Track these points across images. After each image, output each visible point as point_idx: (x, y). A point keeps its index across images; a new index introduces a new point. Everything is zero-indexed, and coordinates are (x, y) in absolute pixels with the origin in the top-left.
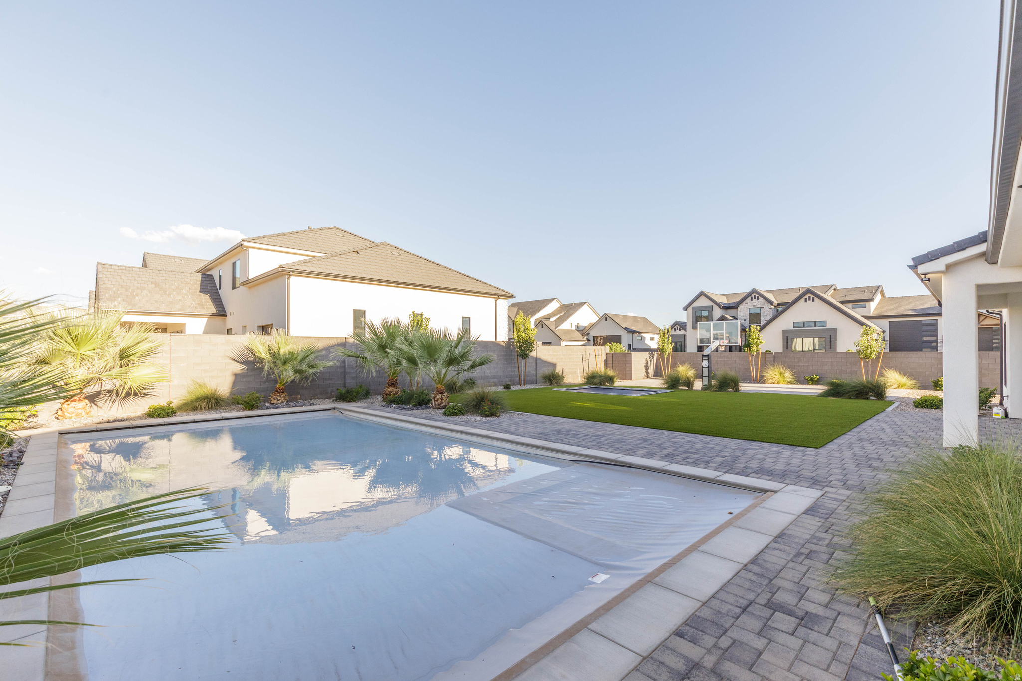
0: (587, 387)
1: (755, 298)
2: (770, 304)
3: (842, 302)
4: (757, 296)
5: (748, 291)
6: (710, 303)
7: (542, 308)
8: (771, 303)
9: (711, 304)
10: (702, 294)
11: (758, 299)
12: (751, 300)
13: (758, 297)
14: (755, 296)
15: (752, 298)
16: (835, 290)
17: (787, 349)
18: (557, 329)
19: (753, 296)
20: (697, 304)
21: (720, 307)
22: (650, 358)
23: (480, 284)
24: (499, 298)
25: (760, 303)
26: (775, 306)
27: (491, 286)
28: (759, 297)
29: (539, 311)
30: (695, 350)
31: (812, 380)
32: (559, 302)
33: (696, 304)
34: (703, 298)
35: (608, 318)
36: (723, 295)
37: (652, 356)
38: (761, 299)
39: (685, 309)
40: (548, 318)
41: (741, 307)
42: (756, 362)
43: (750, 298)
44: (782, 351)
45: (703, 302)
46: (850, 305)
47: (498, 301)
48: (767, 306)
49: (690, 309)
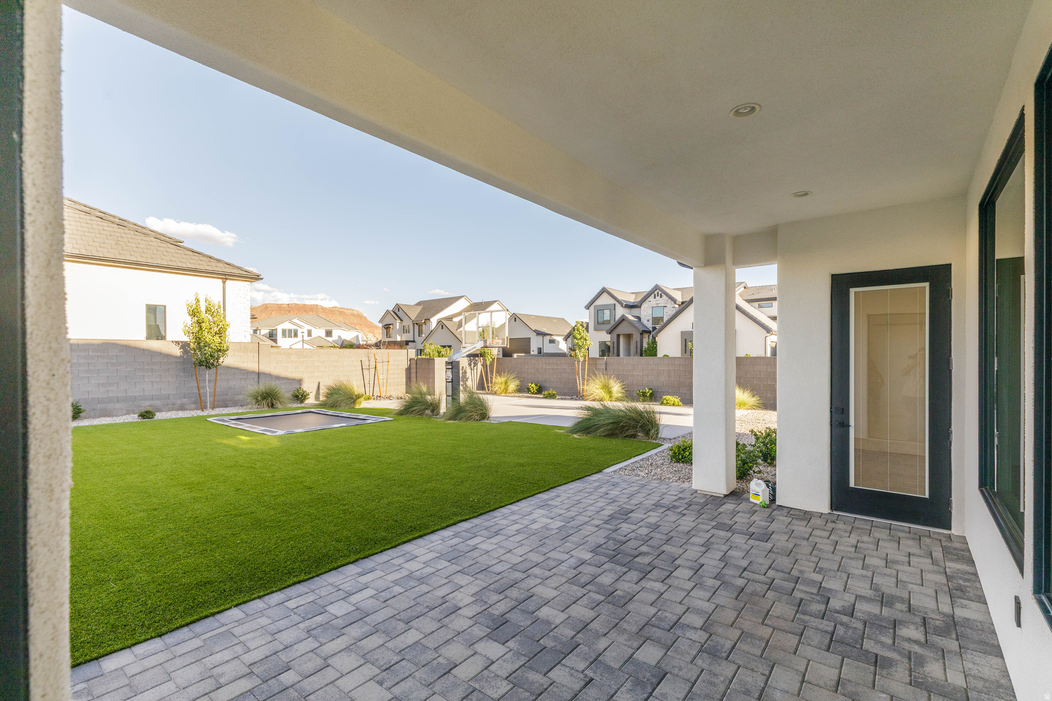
1: (658, 296)
2: (673, 303)
3: (750, 301)
4: (660, 293)
6: (612, 301)
8: (675, 301)
9: (613, 302)
10: (604, 291)
11: (661, 297)
12: (655, 298)
13: (661, 294)
14: (658, 293)
15: (655, 295)
16: (745, 288)
17: (686, 353)
18: (459, 331)
19: (656, 293)
20: (599, 302)
21: (622, 306)
24: (227, 279)
25: (663, 301)
26: (679, 305)
28: (663, 294)
31: (644, 394)
32: (468, 299)
33: (598, 303)
34: (605, 294)
35: (517, 319)
36: (633, 293)
38: (664, 297)
39: (588, 307)
41: (644, 306)
43: (653, 295)
44: (680, 356)
45: (605, 300)
46: (756, 304)
47: (228, 282)
48: (670, 304)
49: (592, 308)
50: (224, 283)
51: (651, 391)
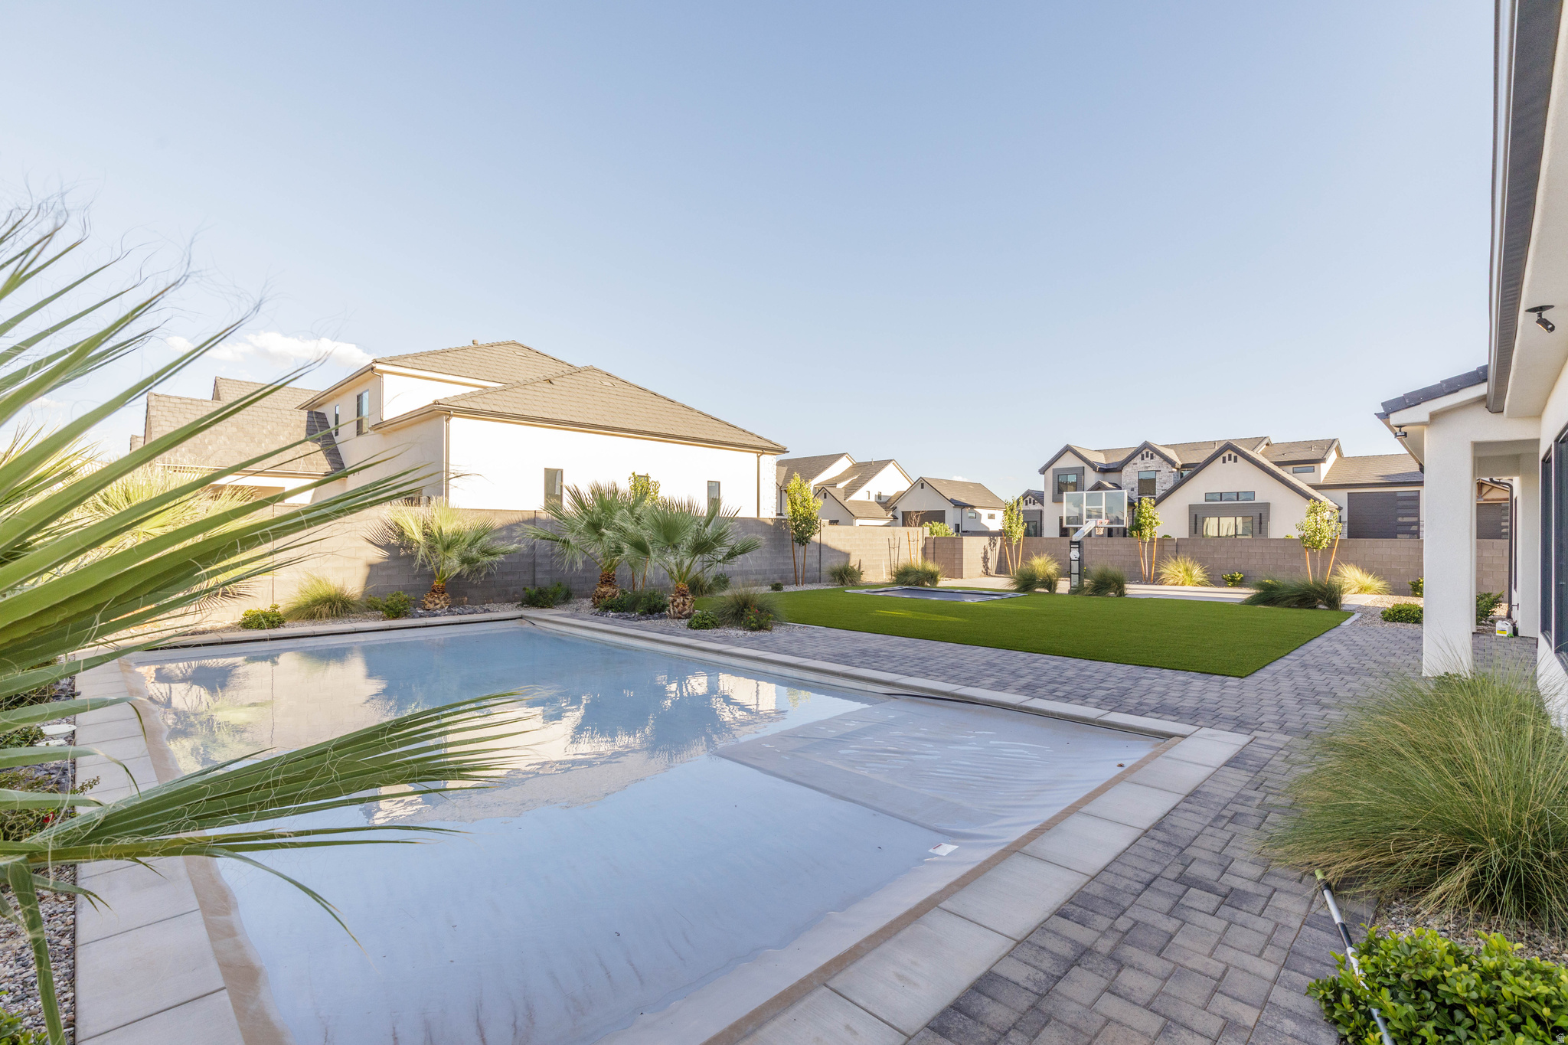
0: (897, 588)
1: (1147, 456)
2: (1170, 466)
3: (1279, 464)
4: (1150, 452)
5: (1137, 444)
6: (1079, 463)
7: (825, 468)
8: (1173, 464)
9: (1081, 464)
10: (1068, 449)
11: (1152, 458)
12: (1143, 459)
13: (1152, 455)
14: (1147, 453)
15: (1143, 456)
16: (1267, 445)
17: (1196, 533)
18: (847, 501)
19: (1144, 452)
20: (1060, 464)
21: (1095, 470)
22: (990, 545)
23: (736, 431)
24: (763, 453)
25: (1154, 463)
26: (1178, 469)
27: (752, 434)
28: (1154, 455)
29: (819, 472)
30: (1056, 534)
31: (1233, 579)
32: (850, 458)
33: (1058, 465)
34: (1069, 454)
35: (925, 485)
36: (1099, 451)
37: (994, 543)
38: (1157, 458)
39: (1043, 471)
40: (833, 483)
41: (1127, 470)
42: (1150, 552)
43: (1140, 456)
44: (1186, 535)
45: (1069, 462)
46: (1290, 468)
47: (763, 457)
48: (1166, 468)
49: (1050, 472)
50: (759, 457)
51: (1242, 575)
